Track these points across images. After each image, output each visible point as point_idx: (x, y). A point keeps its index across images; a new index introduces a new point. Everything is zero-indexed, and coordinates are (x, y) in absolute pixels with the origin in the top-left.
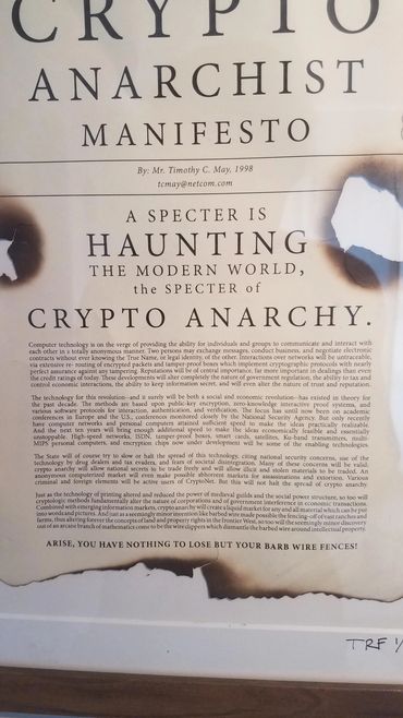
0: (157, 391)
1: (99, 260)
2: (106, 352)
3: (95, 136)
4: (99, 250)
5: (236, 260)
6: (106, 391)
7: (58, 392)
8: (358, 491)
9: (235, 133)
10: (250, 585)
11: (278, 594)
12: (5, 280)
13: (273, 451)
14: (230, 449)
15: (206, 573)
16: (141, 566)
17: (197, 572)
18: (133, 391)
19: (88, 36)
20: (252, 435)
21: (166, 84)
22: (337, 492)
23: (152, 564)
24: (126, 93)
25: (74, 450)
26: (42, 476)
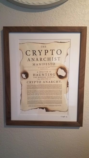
0: (40, 90)
1: (34, 76)
2: (35, 86)
3: (34, 65)
4: (34, 75)
5: (48, 76)
6: (35, 90)
7: (30, 90)
8: (61, 100)
9: (48, 64)
10: (50, 110)
11: (53, 111)
12: (25, 78)
13: (52, 96)
14: (48, 96)
15: (45, 109)
16: (38, 108)
17: (44, 109)
18: (38, 90)
19: (33, 55)
20: (50, 94)
21: (41, 60)
22: (59, 100)
23: (40, 108)
24: (37, 60)
25: (31, 96)
26: (28, 99)
